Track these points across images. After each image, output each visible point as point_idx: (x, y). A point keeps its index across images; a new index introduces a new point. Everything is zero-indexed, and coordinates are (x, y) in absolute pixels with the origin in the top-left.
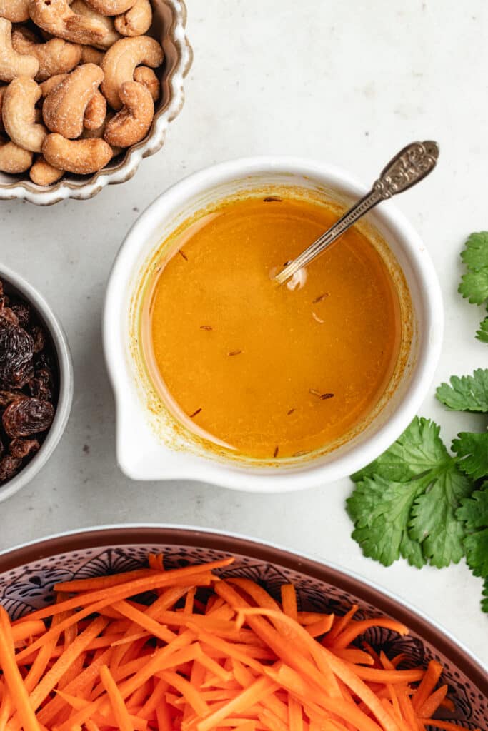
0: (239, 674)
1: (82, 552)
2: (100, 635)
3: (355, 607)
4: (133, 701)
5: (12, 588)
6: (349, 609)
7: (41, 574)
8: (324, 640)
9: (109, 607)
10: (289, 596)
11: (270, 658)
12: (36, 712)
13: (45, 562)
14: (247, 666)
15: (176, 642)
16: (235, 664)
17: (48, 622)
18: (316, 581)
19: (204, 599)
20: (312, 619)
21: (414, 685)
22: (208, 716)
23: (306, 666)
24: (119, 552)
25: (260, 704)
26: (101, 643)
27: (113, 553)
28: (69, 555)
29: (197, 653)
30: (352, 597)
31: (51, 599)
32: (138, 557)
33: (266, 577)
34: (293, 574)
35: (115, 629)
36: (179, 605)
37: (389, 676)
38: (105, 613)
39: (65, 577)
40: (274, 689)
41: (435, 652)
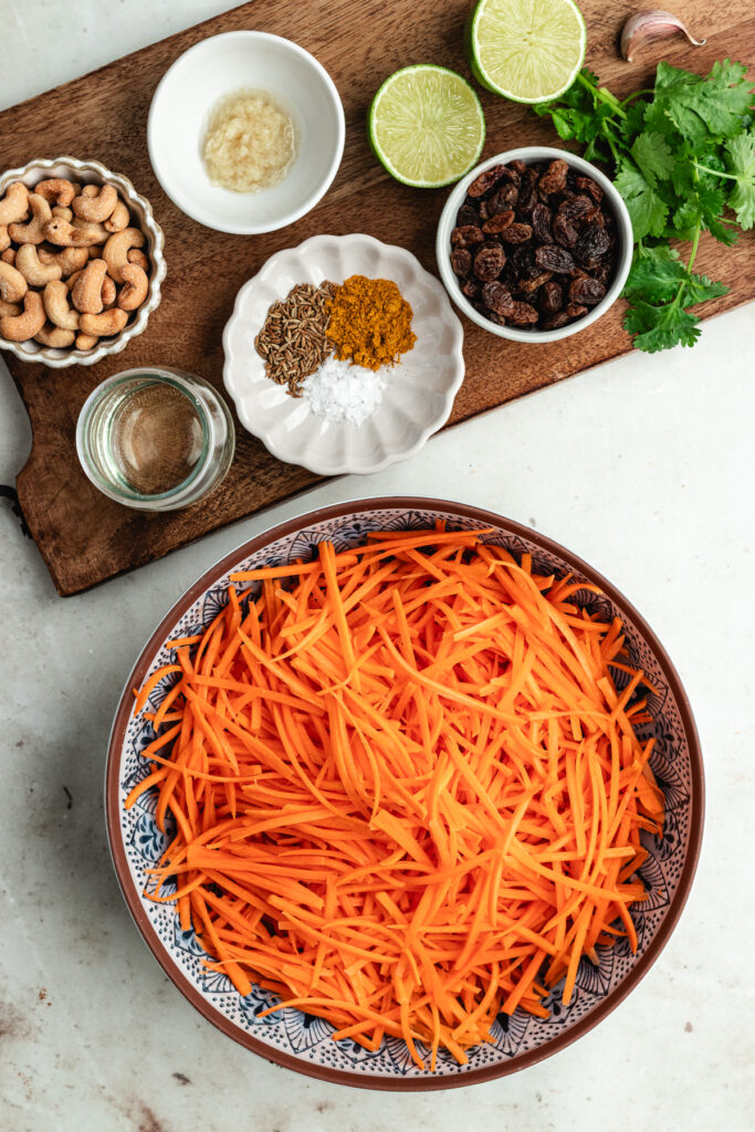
0: (486, 608)
1: (393, 511)
2: (394, 572)
3: (570, 574)
4: (412, 617)
5: (340, 530)
6: (565, 576)
7: (362, 523)
8: (545, 593)
9: (404, 552)
10: (527, 560)
11: (509, 601)
12: (347, 615)
13: (367, 514)
14: (492, 604)
15: (445, 581)
16: (484, 601)
17: (360, 558)
18: (546, 552)
19: (470, 556)
20: (540, 579)
21: (604, 634)
22: (461, 630)
23: (532, 609)
24: (417, 514)
25: (496, 630)
26: (394, 578)
27: (413, 515)
28: (384, 511)
29: (459, 590)
30: (568, 566)
31: (363, 543)
32: (428, 521)
33: (513, 547)
34: (531, 545)
35: (405, 569)
36: (452, 558)
37: (587, 624)
38: (400, 557)
39: (376, 528)
40: (508, 621)
41: (619, 611)
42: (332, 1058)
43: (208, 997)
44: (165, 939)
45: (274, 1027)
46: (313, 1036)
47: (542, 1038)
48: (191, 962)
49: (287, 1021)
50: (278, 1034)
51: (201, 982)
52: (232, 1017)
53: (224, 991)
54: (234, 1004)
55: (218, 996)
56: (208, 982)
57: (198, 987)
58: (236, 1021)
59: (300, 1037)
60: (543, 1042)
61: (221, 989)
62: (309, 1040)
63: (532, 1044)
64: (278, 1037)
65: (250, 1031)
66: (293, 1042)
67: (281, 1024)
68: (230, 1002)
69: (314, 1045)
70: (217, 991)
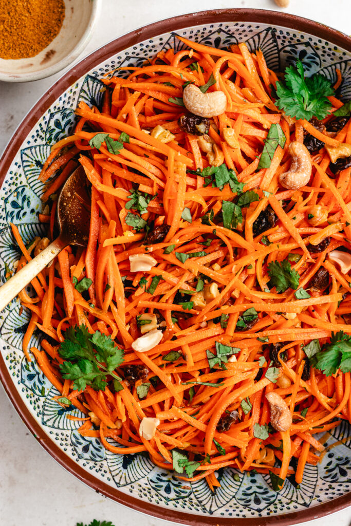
42: (148, 494)
43: (46, 429)
44: (13, 374)
45: (99, 463)
46: (131, 476)
47: (334, 493)
48: (33, 399)
49: (109, 461)
50: (103, 469)
51: (41, 416)
52: (65, 450)
53: (58, 428)
54: (66, 440)
55: (55, 431)
56: (46, 418)
57: (39, 420)
58: (69, 453)
59: (120, 474)
60: (336, 496)
61: (56, 425)
62: (127, 478)
63: (324, 498)
64: (103, 472)
65: (80, 463)
66: (115, 478)
67: (104, 462)
68: (64, 437)
69: (132, 482)
70: (53, 427)
